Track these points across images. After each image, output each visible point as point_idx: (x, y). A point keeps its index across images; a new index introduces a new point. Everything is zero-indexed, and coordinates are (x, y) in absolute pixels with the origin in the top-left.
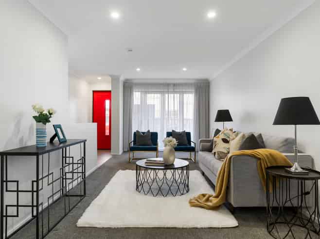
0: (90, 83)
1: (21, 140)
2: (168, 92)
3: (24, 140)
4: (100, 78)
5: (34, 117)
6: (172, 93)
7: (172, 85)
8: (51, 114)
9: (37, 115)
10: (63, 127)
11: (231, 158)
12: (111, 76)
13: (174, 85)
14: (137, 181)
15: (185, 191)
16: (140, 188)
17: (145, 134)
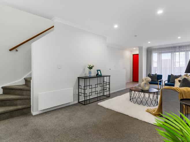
0: (131, 51)
1: (85, 74)
2: (175, 52)
3: (86, 74)
4: (134, 49)
5: (88, 67)
6: (178, 52)
7: (178, 48)
8: (93, 66)
9: (89, 67)
10: (101, 70)
11: (162, 89)
12: (138, 47)
13: (180, 47)
14: (130, 97)
15: (156, 105)
16: (132, 100)
17: (153, 76)
